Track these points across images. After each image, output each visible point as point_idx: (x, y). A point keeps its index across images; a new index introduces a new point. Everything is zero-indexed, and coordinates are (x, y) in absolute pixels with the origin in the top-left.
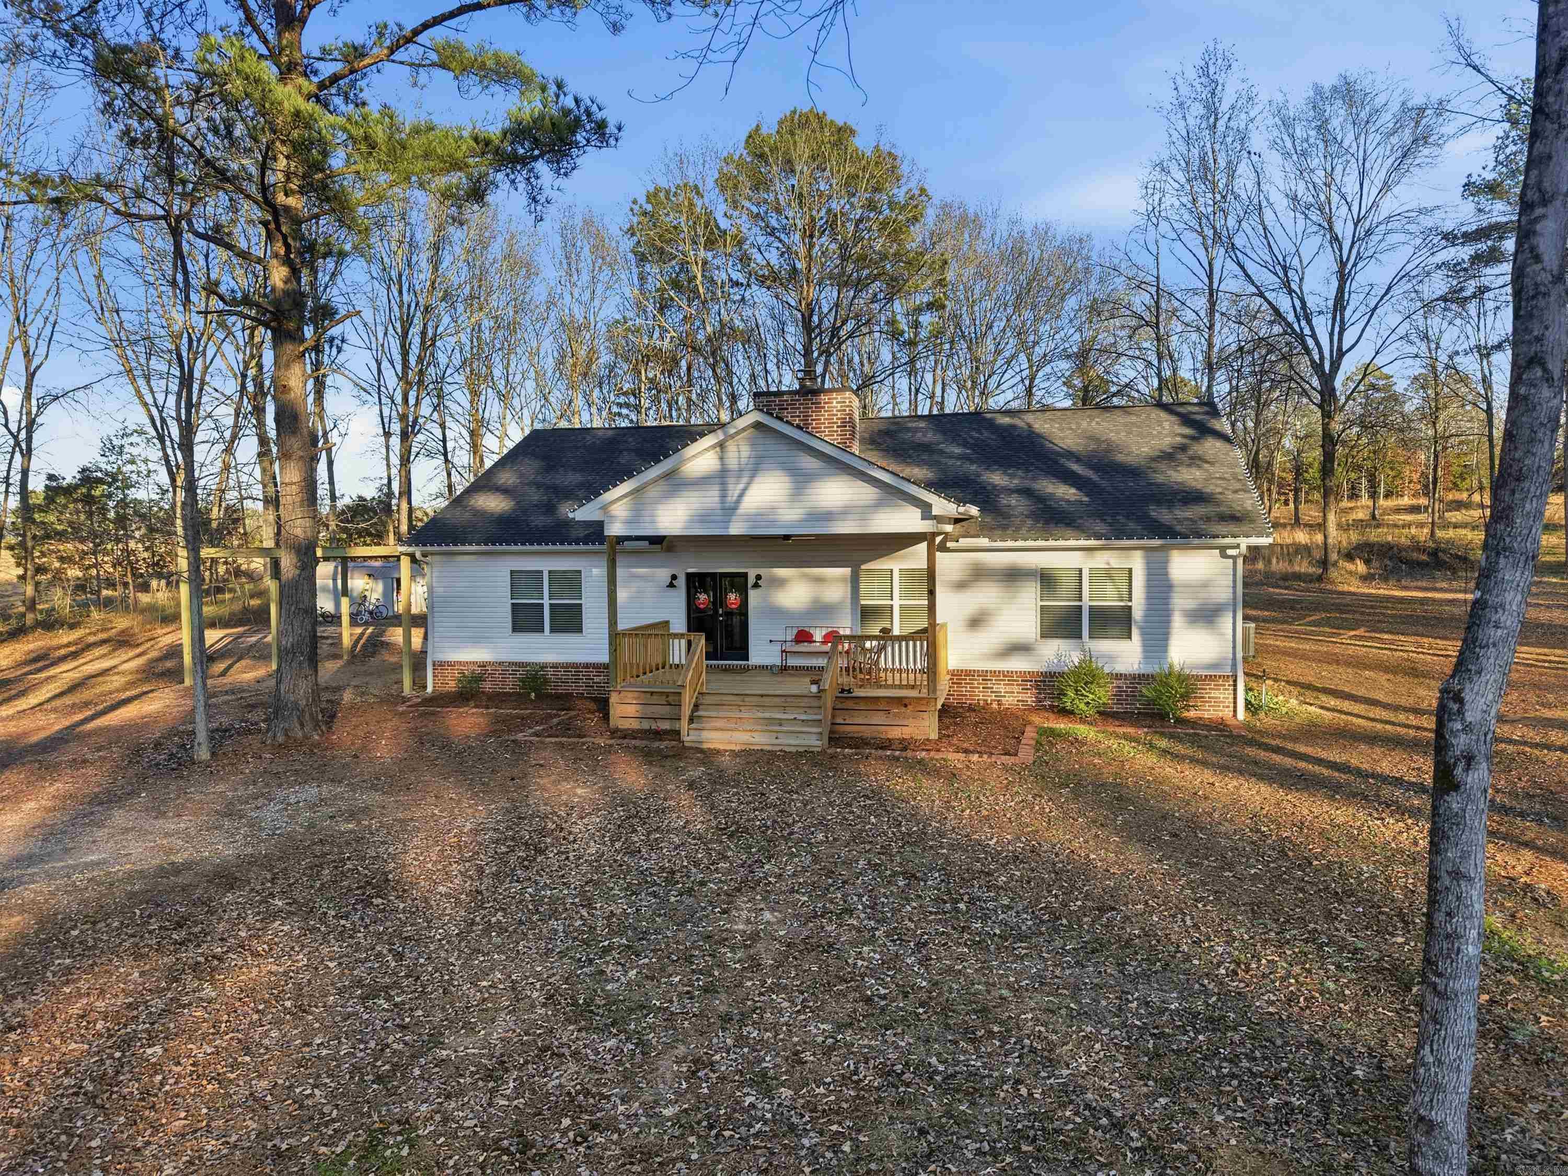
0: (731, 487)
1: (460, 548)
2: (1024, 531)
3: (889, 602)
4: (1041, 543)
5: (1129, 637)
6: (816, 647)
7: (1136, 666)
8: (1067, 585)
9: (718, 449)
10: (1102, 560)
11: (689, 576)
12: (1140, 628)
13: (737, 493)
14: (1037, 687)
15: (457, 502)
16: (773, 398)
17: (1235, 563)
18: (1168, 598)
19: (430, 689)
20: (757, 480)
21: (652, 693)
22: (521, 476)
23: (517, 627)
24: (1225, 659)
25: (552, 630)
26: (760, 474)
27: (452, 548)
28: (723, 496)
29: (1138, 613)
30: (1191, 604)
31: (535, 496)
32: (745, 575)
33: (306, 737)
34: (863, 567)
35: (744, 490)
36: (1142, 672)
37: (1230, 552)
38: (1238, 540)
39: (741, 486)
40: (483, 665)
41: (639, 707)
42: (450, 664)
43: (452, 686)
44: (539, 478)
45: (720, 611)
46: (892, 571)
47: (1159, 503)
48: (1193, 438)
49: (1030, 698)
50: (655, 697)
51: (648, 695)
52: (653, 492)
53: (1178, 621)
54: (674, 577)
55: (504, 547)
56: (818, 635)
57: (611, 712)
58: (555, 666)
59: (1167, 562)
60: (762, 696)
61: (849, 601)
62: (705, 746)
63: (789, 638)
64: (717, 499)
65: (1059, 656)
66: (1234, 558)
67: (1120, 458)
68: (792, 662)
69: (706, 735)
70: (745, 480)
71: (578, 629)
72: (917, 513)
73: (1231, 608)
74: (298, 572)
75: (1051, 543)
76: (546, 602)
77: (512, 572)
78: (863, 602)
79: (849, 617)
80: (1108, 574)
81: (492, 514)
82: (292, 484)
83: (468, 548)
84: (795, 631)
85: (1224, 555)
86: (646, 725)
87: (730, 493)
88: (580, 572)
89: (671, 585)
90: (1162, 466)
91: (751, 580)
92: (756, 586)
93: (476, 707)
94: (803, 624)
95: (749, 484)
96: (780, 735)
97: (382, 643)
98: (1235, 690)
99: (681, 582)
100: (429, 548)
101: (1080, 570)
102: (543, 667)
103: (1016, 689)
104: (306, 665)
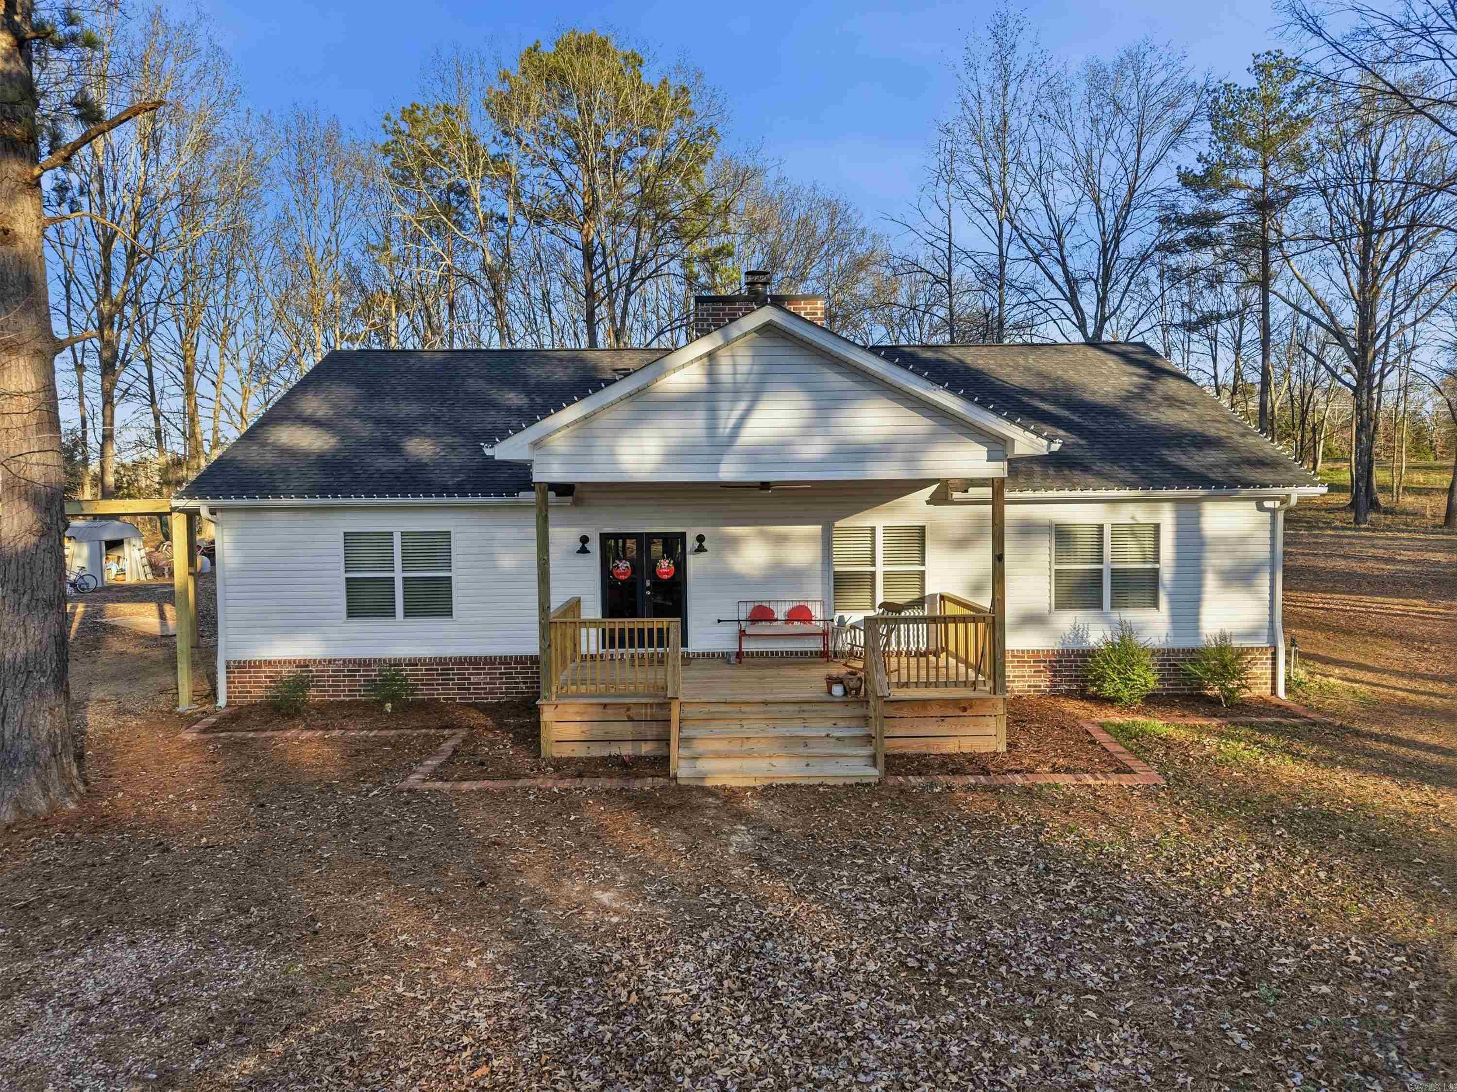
0: (723, 414)
1: (271, 501)
2: (1037, 480)
3: (872, 569)
4: (1066, 493)
5: (1155, 604)
6: (779, 627)
7: (1163, 639)
8: (1084, 546)
9: (705, 360)
10: (1130, 514)
11: (604, 538)
12: (1170, 594)
13: (731, 423)
14: (1053, 669)
15: (250, 436)
16: (721, 306)
17: (1274, 518)
18: (1199, 559)
19: (222, 701)
20: (761, 405)
21: (605, 706)
22: (335, 406)
23: (354, 611)
24: (1260, 627)
25: (409, 613)
26: (765, 396)
27: (259, 502)
28: (712, 427)
29: (1166, 574)
30: (1227, 563)
31: (365, 430)
32: (683, 535)
33: (52, 808)
34: (837, 524)
35: (743, 418)
36: (1170, 646)
37: (1268, 504)
38: (1288, 490)
39: (736, 414)
40: (304, 665)
41: (585, 727)
42: (256, 665)
43: (258, 694)
44: (360, 408)
45: (648, 584)
46: (873, 529)
47: (1167, 446)
48: (1151, 378)
49: (1043, 682)
50: (610, 711)
51: (600, 709)
52: (607, 419)
53: (1211, 582)
54: (584, 540)
55: (340, 501)
56: (781, 611)
57: (543, 735)
58: (413, 663)
59: (1199, 516)
60: (766, 703)
61: (819, 567)
62: (709, 783)
63: (743, 616)
64: (702, 432)
65: (1076, 630)
66: (1273, 511)
67: (1088, 397)
68: (749, 646)
69: (704, 765)
70: (742, 406)
71: (447, 612)
72: (981, 451)
73: (1268, 570)
74: (34, 539)
75: (1078, 494)
76: (398, 575)
77: (346, 534)
78: (837, 569)
79: (819, 586)
80: (1133, 529)
81: (307, 455)
82: (21, 394)
83: (284, 501)
84: (750, 607)
85: (1261, 508)
86: (598, 751)
87: (722, 423)
88: (448, 533)
89: (583, 551)
90: (1140, 406)
91: (691, 543)
92: (700, 549)
93: (308, 728)
94: (761, 596)
95: (748, 411)
96: (811, 761)
97: (104, 626)
98: (1274, 664)
99: (594, 546)
100: (221, 502)
101: (1101, 527)
102: (397, 663)
103: (1027, 671)
104: (50, 691)
